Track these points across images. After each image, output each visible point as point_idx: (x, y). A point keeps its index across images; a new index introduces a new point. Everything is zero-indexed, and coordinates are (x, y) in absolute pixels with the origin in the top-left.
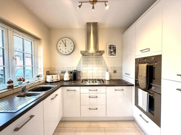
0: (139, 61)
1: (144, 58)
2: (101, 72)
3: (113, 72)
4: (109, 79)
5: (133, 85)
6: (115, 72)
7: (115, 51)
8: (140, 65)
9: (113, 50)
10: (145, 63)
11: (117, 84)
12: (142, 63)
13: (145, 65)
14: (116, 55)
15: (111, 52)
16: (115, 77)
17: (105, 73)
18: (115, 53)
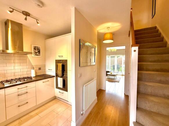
0: (57, 62)
1: (60, 60)
2: (26, 70)
3: (38, 69)
4: (35, 76)
5: (54, 76)
6: (40, 69)
7: (39, 52)
8: (59, 64)
9: (37, 51)
10: (61, 63)
11: (43, 78)
12: (59, 63)
13: (61, 64)
14: (40, 55)
15: (36, 53)
16: (40, 73)
17: (31, 71)
18: (39, 54)
